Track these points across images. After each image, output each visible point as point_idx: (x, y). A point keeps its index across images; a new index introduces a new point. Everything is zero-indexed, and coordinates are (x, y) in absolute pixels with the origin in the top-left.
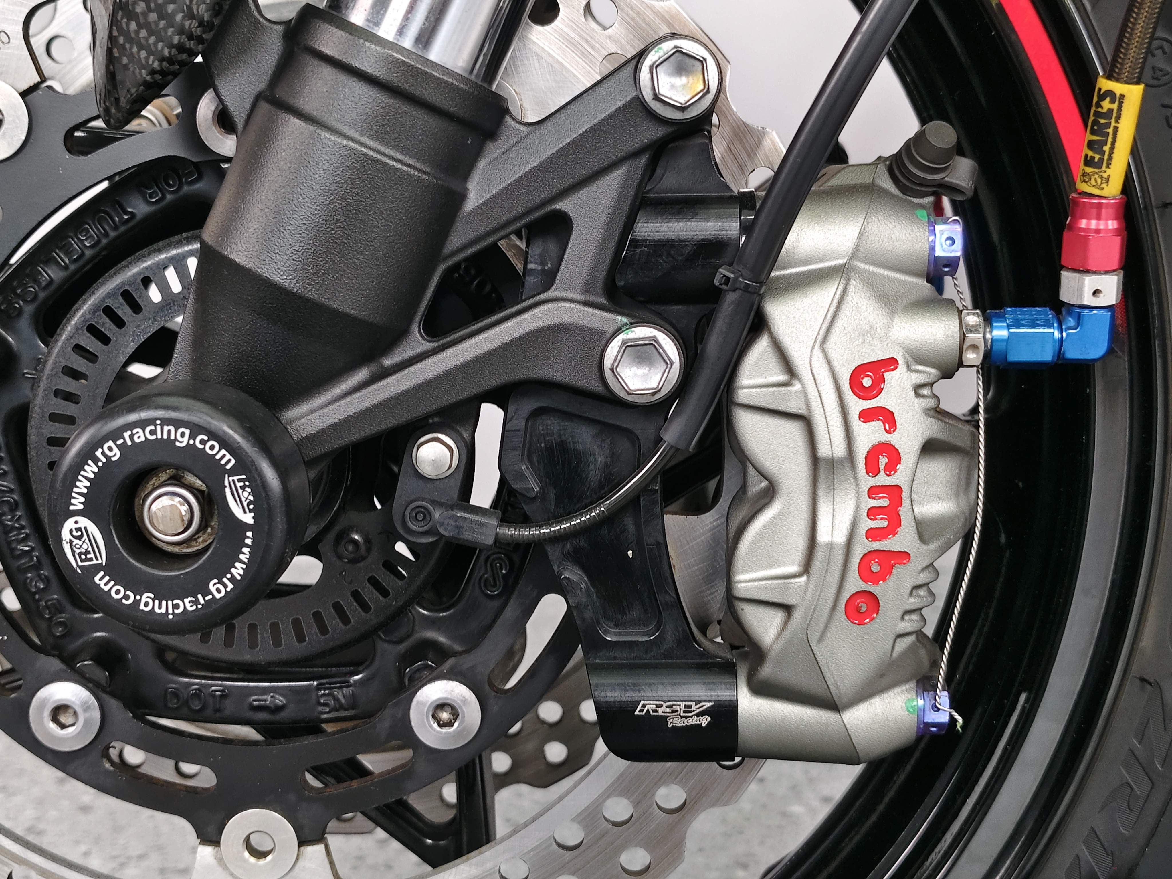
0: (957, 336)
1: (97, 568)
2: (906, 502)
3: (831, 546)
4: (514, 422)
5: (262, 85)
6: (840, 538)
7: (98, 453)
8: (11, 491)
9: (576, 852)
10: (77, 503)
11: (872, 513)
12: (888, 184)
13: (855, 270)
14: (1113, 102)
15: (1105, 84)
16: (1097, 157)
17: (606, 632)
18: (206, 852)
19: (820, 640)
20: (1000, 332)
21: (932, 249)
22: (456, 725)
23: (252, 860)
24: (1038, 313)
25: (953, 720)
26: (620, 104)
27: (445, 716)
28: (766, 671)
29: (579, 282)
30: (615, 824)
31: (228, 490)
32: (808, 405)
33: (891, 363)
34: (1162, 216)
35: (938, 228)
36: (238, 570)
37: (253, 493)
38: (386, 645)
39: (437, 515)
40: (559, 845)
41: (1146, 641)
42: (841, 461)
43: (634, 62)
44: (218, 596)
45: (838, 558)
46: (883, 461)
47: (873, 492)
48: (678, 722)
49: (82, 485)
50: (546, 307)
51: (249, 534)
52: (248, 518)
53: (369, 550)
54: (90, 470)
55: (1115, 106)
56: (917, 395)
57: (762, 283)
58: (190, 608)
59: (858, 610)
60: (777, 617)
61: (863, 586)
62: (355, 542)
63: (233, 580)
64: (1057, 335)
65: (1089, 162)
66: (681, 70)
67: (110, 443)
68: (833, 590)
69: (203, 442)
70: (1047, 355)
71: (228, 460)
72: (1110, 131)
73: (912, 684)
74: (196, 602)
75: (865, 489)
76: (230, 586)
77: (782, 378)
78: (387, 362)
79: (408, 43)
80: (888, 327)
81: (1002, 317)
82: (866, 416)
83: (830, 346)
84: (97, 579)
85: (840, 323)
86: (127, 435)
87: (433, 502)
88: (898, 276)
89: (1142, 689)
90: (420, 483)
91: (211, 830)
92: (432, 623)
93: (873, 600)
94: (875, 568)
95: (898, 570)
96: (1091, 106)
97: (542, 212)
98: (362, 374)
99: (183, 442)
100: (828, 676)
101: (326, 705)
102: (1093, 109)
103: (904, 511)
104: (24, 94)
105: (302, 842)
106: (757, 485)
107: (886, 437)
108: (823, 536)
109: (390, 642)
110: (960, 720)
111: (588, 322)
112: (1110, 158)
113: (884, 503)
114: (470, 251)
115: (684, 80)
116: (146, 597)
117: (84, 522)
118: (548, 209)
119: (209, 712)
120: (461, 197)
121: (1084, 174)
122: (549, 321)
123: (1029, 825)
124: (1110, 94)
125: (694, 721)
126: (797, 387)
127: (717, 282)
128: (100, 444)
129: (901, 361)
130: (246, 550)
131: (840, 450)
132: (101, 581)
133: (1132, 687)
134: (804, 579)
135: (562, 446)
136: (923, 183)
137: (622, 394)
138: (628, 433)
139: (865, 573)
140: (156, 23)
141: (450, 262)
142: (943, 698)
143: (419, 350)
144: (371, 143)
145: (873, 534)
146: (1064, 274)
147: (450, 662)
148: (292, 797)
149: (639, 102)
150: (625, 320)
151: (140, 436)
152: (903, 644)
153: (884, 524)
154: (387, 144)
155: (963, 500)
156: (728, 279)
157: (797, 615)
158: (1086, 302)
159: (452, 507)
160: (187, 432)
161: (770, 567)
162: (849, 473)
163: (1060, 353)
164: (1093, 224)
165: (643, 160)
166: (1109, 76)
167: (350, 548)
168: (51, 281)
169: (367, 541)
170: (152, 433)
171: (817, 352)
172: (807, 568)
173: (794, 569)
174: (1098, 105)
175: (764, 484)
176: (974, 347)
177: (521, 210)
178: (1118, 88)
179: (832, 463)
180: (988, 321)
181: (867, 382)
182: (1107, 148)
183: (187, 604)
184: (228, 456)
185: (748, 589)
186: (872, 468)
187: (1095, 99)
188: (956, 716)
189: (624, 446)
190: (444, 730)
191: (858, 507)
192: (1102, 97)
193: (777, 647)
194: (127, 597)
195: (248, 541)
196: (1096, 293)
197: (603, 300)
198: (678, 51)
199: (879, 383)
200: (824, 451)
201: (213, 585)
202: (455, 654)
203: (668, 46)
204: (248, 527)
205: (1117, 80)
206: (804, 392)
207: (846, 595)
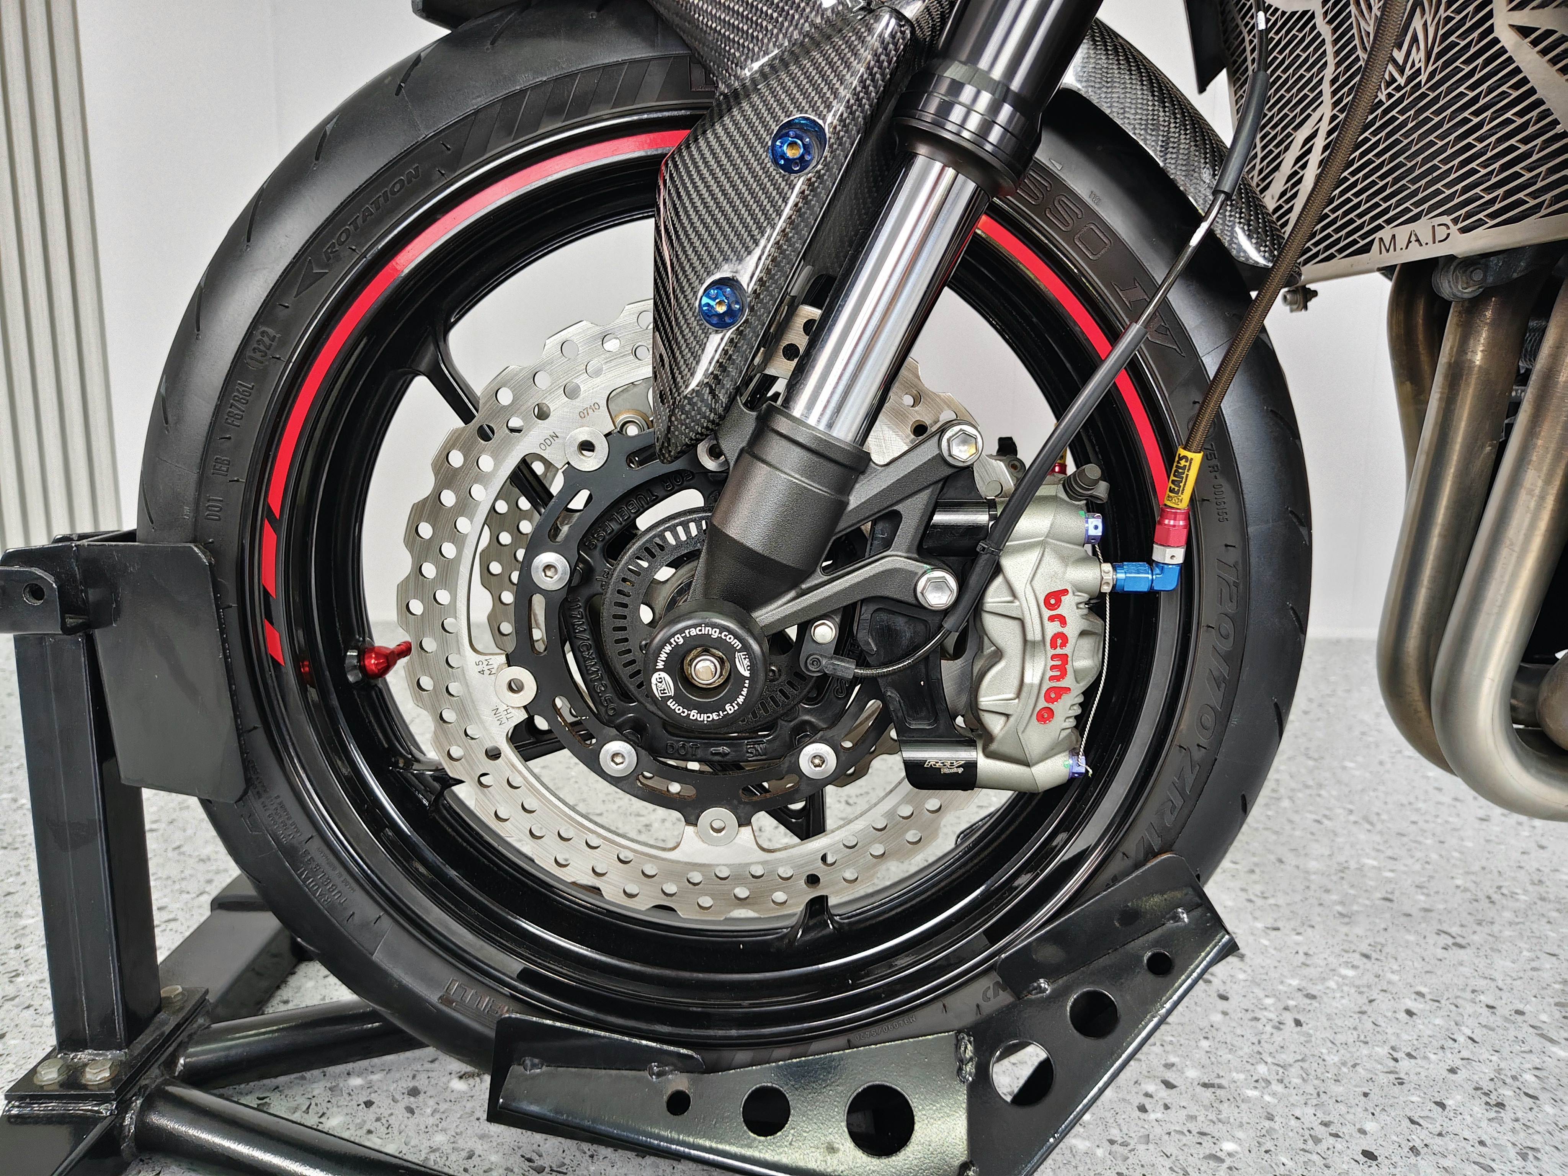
0: (1099, 578)
1: (670, 697)
2: (1070, 663)
3: (1032, 685)
4: (865, 615)
5: (744, 444)
6: (1037, 681)
7: (672, 640)
8: (588, 639)
9: (883, 832)
10: (660, 665)
11: (1053, 668)
12: (1063, 496)
13: (1047, 543)
14: (1186, 462)
15: (1182, 452)
16: (1176, 488)
17: (910, 724)
18: (690, 829)
19: (1023, 732)
20: (1121, 576)
21: (1087, 531)
22: (823, 766)
23: (715, 834)
24: (1141, 566)
25: (1087, 771)
26: (930, 457)
27: (817, 761)
28: (994, 747)
29: (904, 547)
30: (904, 818)
31: (737, 660)
32: (1023, 614)
33: (1065, 592)
34: (1201, 505)
35: (1090, 520)
36: (741, 700)
37: (750, 661)
38: (783, 723)
39: (824, 662)
40: (874, 828)
41: (1183, 726)
42: (1039, 642)
43: (938, 435)
44: (730, 712)
45: (1035, 691)
46: (1059, 641)
47: (1053, 657)
48: (947, 771)
49: (663, 656)
50: (887, 559)
51: (747, 681)
52: (747, 674)
53: (780, 675)
54: (668, 648)
55: (1187, 464)
56: (1078, 608)
57: (1001, 550)
58: (716, 718)
59: (1043, 716)
60: (1003, 719)
61: (1047, 705)
62: (773, 671)
63: (738, 704)
64: (1150, 576)
65: (1172, 491)
66: (964, 442)
67: (678, 636)
68: (1032, 707)
69: (726, 636)
70: (1144, 588)
71: (737, 644)
72: (1184, 476)
73: (1067, 753)
74: (719, 715)
75: (1049, 656)
76: (736, 707)
77: (1010, 598)
78: (804, 586)
79: (822, 427)
80: (1064, 573)
81: (1122, 567)
82: (1052, 619)
83: (1035, 583)
84: (669, 703)
85: (1039, 571)
86: (687, 631)
87: (821, 656)
88: (1068, 545)
89: (1180, 751)
90: (814, 645)
91: (693, 818)
92: (808, 712)
93: (1051, 712)
94: (1053, 696)
95: (1064, 697)
96: (1174, 461)
97: (887, 511)
98: (792, 594)
99: (715, 636)
100: (1026, 750)
101: (751, 753)
102: (1175, 464)
103: (1069, 667)
104: (606, 436)
105: (740, 826)
106: (989, 650)
107: (1061, 630)
108: (1028, 680)
109: (786, 721)
110: (1091, 771)
111: (908, 568)
112: (1183, 490)
113: (1059, 663)
114: (848, 530)
115: (966, 447)
116: (694, 712)
117: (663, 675)
118: (890, 509)
119: (689, 756)
120: (847, 504)
121: (1169, 496)
122: (889, 567)
123: (1117, 820)
124: (1185, 457)
125: (955, 770)
126: (1017, 603)
127: (978, 550)
128: (673, 635)
129: (1070, 591)
130: (745, 690)
131: (1038, 637)
132: (671, 704)
133: (1175, 750)
134: (1017, 701)
135: (889, 628)
136: (1082, 495)
137: (926, 605)
138: (925, 622)
139: (1048, 699)
140: (696, 416)
141: (838, 536)
142: (1082, 759)
143: (820, 580)
144: (806, 481)
145: (1052, 678)
146: (1155, 546)
147: (821, 733)
148: (735, 802)
149: (940, 456)
150: (928, 567)
151: (693, 632)
152: (1065, 733)
153: (1059, 673)
154: (814, 482)
155: (1096, 658)
156: (984, 548)
157: (1012, 719)
158: (1166, 562)
159: (831, 658)
160: (718, 631)
161: (998, 694)
162: (1042, 648)
163: (1151, 587)
164: (1172, 523)
165: (940, 485)
166: (1185, 448)
167: (771, 674)
168: (613, 530)
169: (779, 670)
170: (700, 630)
171: (1028, 586)
172: (1018, 695)
173: (1011, 696)
174: (1178, 462)
175: (993, 648)
176: (1108, 583)
177: (876, 510)
178: (1190, 455)
179: (1034, 643)
180: (1115, 569)
181: (1053, 601)
182: (1182, 485)
183: (714, 716)
184: (738, 643)
185: (987, 705)
186: (1054, 646)
187: (1177, 459)
188: (1089, 769)
189: (921, 627)
190: (818, 769)
191: (1046, 665)
192: (1181, 459)
193: (1001, 735)
194: (683, 712)
195: (747, 685)
196: (1173, 556)
197: (916, 556)
198: (964, 432)
199: (1059, 602)
200: (1030, 637)
201: (728, 707)
202: (822, 730)
203: (956, 429)
204: (747, 678)
205: (1189, 451)
206: (1021, 606)
207: (1038, 709)
